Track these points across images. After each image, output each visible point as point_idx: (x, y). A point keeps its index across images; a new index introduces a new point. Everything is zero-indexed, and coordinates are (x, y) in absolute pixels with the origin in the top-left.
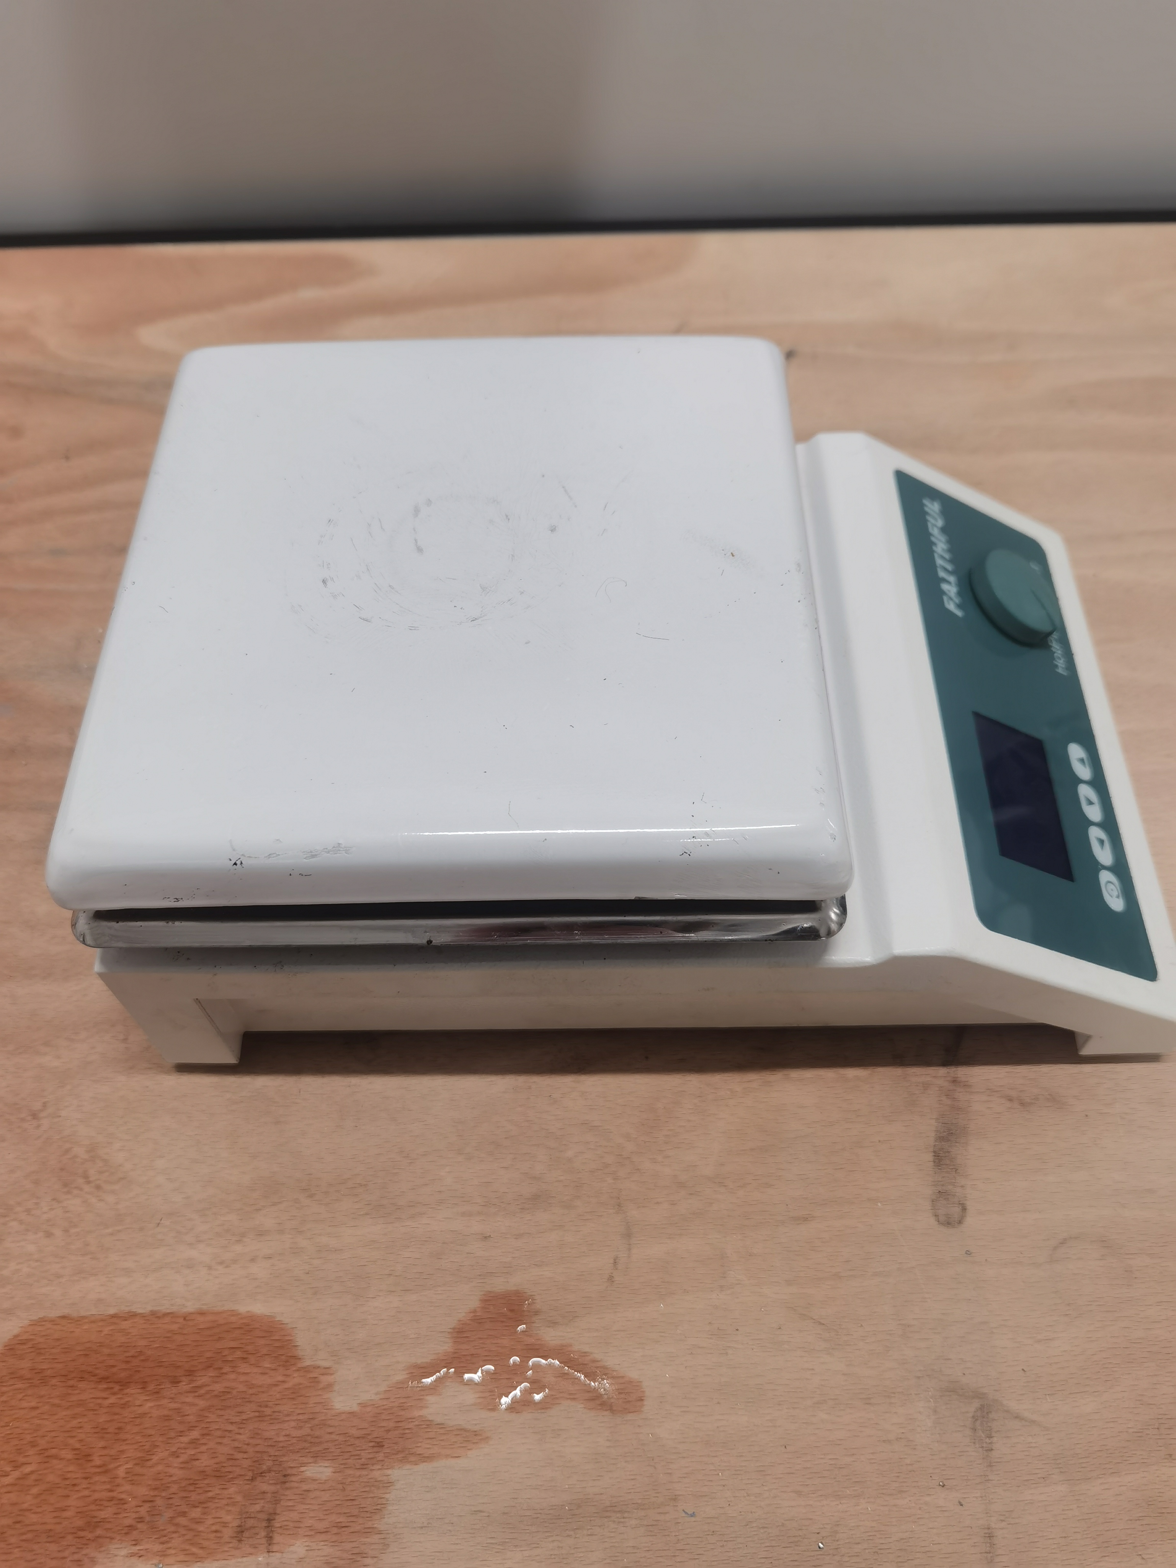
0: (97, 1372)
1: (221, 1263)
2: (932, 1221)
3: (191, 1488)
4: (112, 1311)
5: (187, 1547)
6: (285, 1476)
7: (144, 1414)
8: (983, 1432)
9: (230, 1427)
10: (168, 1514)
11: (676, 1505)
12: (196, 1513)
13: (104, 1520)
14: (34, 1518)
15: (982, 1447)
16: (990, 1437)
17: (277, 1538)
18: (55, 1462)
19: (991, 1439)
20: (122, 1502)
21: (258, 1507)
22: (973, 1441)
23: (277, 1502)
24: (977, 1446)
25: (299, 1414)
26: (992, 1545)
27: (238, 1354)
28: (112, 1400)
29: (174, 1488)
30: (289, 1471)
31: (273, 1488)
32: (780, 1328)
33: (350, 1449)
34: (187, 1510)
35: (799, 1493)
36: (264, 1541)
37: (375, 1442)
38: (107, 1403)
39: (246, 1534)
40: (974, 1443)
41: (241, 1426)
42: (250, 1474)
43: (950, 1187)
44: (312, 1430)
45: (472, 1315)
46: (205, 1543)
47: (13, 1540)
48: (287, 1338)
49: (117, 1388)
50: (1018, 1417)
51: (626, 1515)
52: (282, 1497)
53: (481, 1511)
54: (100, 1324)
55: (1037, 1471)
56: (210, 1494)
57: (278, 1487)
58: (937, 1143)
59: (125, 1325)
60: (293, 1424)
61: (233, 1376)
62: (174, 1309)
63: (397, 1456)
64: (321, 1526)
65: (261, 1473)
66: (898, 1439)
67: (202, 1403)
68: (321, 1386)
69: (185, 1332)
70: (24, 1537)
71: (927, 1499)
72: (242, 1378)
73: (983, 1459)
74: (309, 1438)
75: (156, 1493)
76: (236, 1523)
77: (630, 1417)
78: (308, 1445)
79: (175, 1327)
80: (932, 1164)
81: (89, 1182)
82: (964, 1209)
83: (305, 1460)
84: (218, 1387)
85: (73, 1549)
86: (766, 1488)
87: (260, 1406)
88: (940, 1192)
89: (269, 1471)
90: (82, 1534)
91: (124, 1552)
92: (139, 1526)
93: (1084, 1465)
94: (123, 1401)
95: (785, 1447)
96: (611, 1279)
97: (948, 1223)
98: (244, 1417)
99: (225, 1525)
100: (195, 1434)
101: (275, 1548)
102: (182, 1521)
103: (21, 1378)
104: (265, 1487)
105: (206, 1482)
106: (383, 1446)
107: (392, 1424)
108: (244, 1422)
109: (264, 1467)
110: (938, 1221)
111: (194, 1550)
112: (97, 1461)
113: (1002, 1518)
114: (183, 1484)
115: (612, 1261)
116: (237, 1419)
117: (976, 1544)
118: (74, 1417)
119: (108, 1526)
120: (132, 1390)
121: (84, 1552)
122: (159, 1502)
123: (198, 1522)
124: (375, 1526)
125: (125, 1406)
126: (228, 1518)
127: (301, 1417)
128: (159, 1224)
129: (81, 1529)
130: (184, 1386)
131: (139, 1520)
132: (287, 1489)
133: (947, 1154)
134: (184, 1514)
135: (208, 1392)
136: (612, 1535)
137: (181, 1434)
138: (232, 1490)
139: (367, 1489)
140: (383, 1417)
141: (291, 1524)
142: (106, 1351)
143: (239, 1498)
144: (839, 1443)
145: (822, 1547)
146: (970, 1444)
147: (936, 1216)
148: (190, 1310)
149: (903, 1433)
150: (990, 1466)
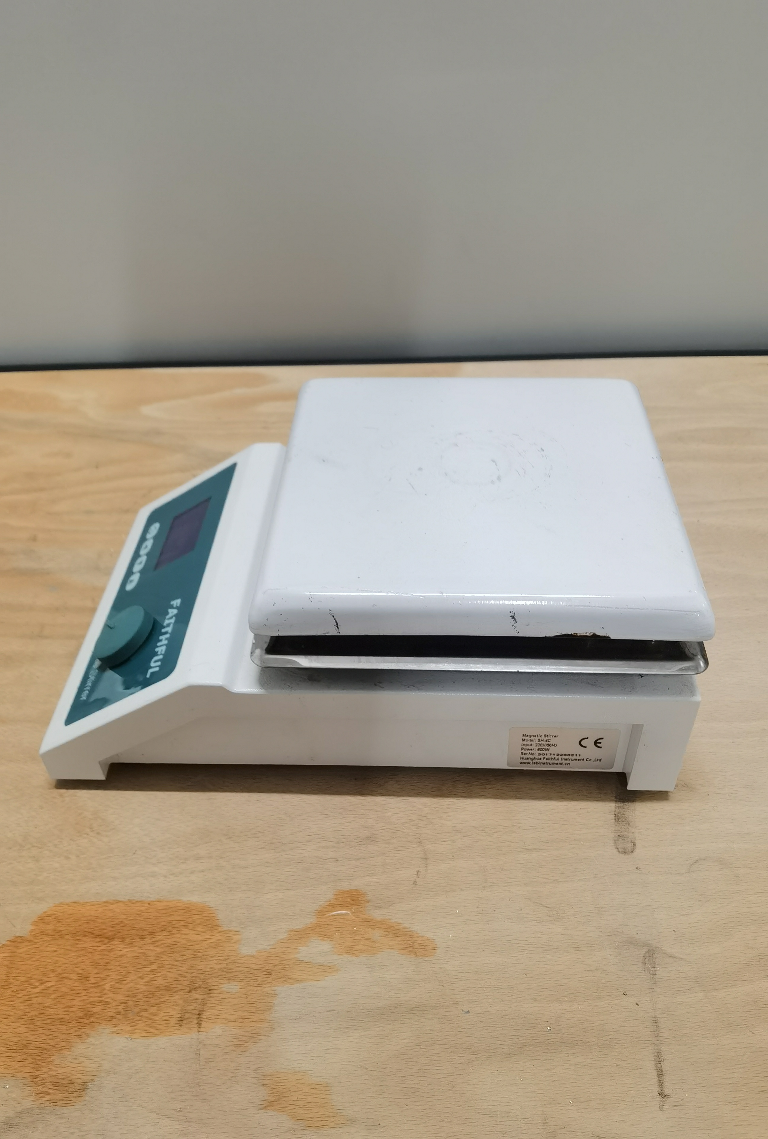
0: (95, 932)
1: (171, 875)
2: (615, 851)
3: (151, 996)
4: (104, 900)
5: (148, 1029)
6: (210, 990)
7: (121, 956)
8: (650, 965)
9: (176, 963)
10: (137, 1010)
11: (457, 1006)
12: (153, 1010)
13: (95, 1013)
14: (52, 1011)
15: (650, 973)
17: (204, 1024)
18: (66, 980)
19: (655, 968)
20: (107, 1003)
21: (192, 1007)
22: (644, 970)
23: (204, 1004)
24: (647, 972)
25: (219, 956)
26: (657, 1027)
27: (182, 923)
28: (103, 947)
29: (140, 996)
30: (212, 988)
31: (202, 997)
32: (521, 910)
33: (250, 976)
34: (148, 1008)
35: (535, 1000)
36: (196, 1026)
37: (266, 972)
38: (99, 949)
39: (184, 1022)
40: (644, 971)
41: (184, 962)
42: (188, 989)
43: (626, 833)
44: (227, 965)
45: (328, 903)
46: (160, 1027)
47: (38, 1023)
48: (212, 915)
49: (106, 941)
50: (671, 956)
51: (425, 1012)
52: (208, 1002)
53: (333, 1010)
54: (97, 906)
55: (684, 986)
56: (162, 1000)
57: (205, 996)
58: (617, 810)
59: (111, 907)
60: (215, 962)
61: (178, 935)
62: (143, 899)
63: (280, 980)
64: (232, 1018)
65: (195, 988)
66: (596, 969)
67: (158, 950)
68: (233, 941)
69: (149, 911)
70: (45, 1022)
71: (616, 1002)
72: (184, 936)
73: (651, 979)
74: (225, 969)
75: (128, 998)
76: (180, 1015)
77: (427, 958)
78: (225, 973)
79: (143, 908)
80: (614, 821)
81: (93, 831)
82: (634, 845)
83: (222, 981)
84: (169, 941)
85: (76, 1029)
86: (513, 997)
87: (195, 952)
88: (619, 835)
89: (200, 987)
90: (82, 1020)
91: (107, 1031)
92: (118, 1016)
93: (713, 982)
94: (110, 948)
95: (526, 974)
96: (415, 883)
97: (624, 852)
98: (185, 957)
99: (171, 1016)
100: (154, 967)
101: (202, 1029)
102: (144, 1014)
103: (47, 935)
104: (197, 996)
105: (160, 993)
106: (272, 974)
107: (277, 962)
108: (185, 960)
109: (197, 985)
110: (619, 852)
111: (152, 1030)
112: (93, 980)
113: (664, 1012)
114: (146, 993)
115: (416, 873)
116: (180, 959)
117: (647, 1027)
118: (79, 957)
119: (98, 1016)
120: (116, 942)
121: (83, 1030)
122: (130, 1003)
123: (155, 1015)
124: (266, 1018)
125: (110, 951)
126: (173, 1013)
127: (220, 958)
128: (134, 853)
129: (81, 1018)
130: (148, 940)
131: (118, 1013)
132: (211, 997)
133: (623, 816)
134: (146, 1010)
135: (162, 944)
136: (417, 1023)
137: (145, 966)
138: (177, 997)
139: (261, 998)
140: (272, 958)
141: (213, 1017)
142: (100, 921)
143: (181, 1002)
144: (560, 972)
145: (550, 1030)
146: (642, 971)
147: (617, 849)
148: (152, 899)
149: (600, 966)
150: (655, 983)
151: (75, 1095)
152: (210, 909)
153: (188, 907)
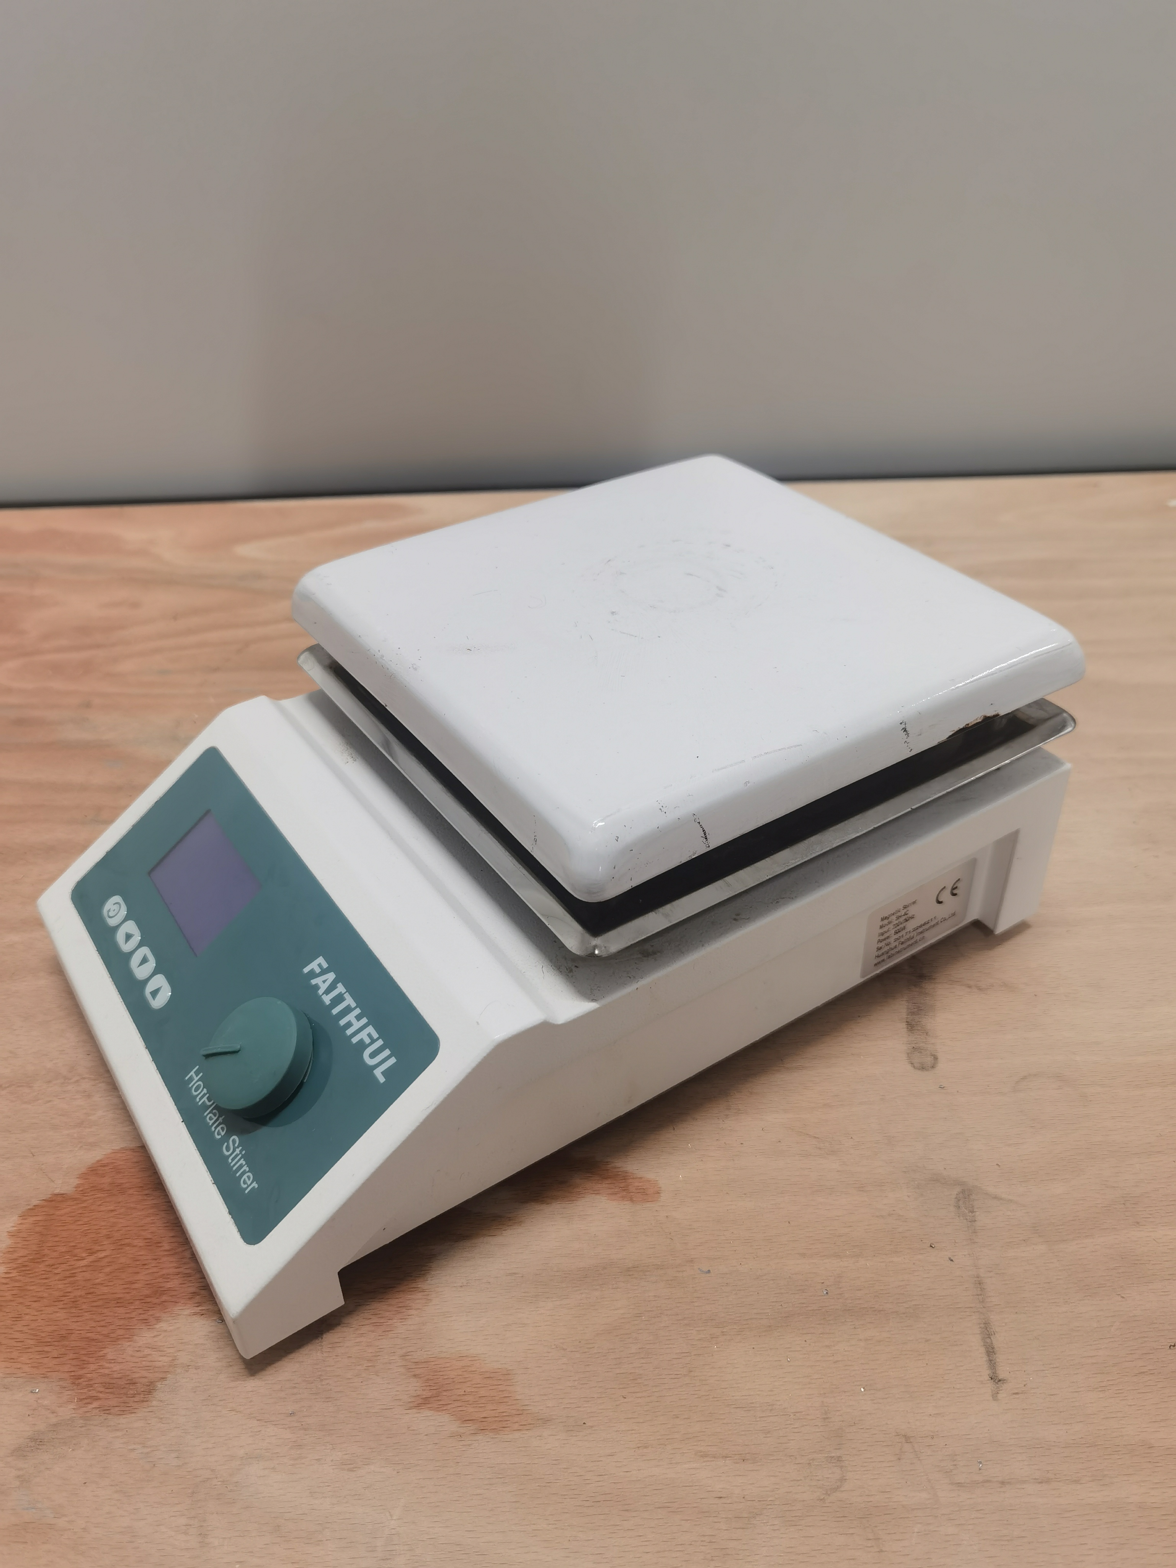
2: (909, 1067)
8: (966, 1209)
11: (692, 1265)
13: (169, 1289)
14: (105, 1290)
15: (967, 1219)
16: (972, 1212)
18: (127, 1248)
19: (974, 1213)
24: (962, 1218)
26: (982, 1289)
32: (780, 1142)
35: (803, 1255)
40: (959, 1216)
43: (922, 1045)
47: (84, 1307)
50: (996, 1198)
51: (647, 1273)
53: (515, 1274)
55: (1018, 1236)
58: (909, 1017)
66: (890, 1215)
70: (95, 1304)
71: (921, 1256)
73: (968, 1227)
77: (648, 1205)
80: (906, 1030)
82: (936, 1058)
85: (140, 1311)
86: (773, 1251)
88: (914, 1047)
90: (149, 1300)
91: (187, 1312)
93: (1060, 1231)
95: (789, 1222)
97: (923, 1068)
103: (102, 1190)
110: (914, 1067)
113: (990, 1270)
117: (967, 1289)
121: (151, 1313)
124: (420, 1286)
129: (147, 1296)
133: (918, 1023)
136: (636, 1288)
144: (837, 1218)
145: (827, 1293)
146: (956, 1217)
147: (912, 1064)
149: (894, 1210)
150: (974, 1232)
151: (136, 1399)
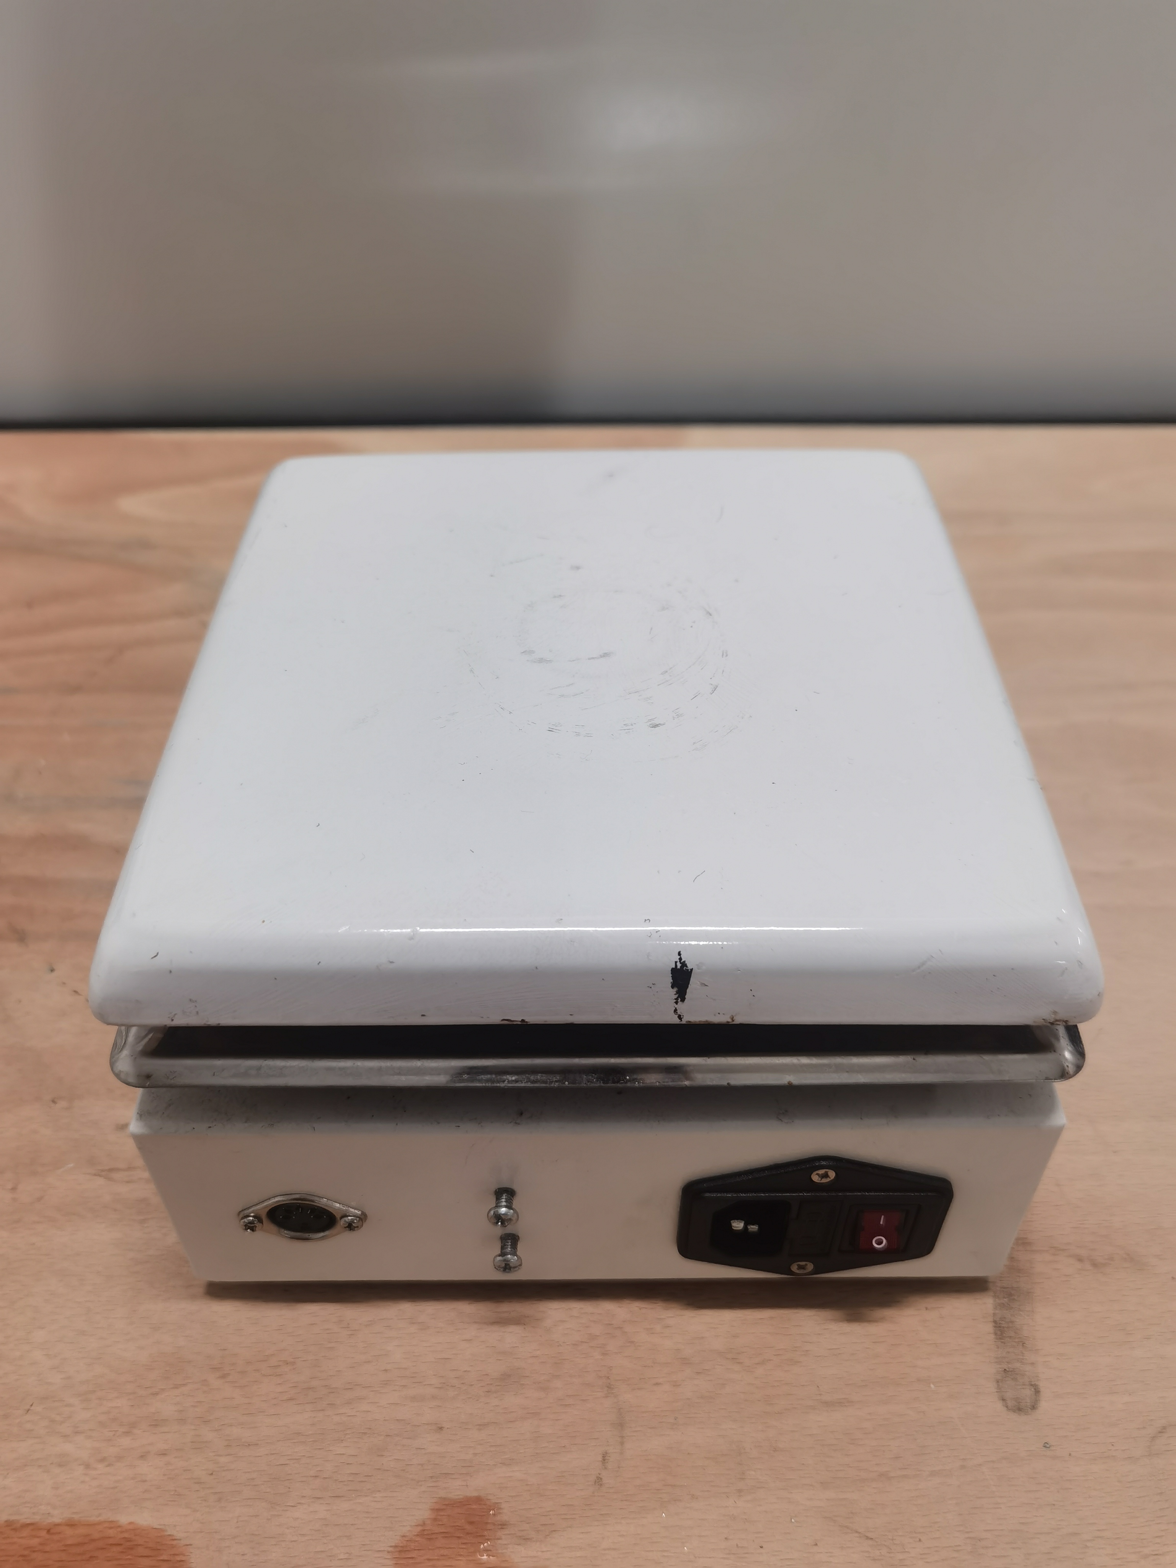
1: (102, 1460)
2: (999, 1405)
32: (816, 1545)
43: (1017, 1365)
45: (420, 1528)
48: (178, 1558)
58: (997, 1312)
62: (37, 1518)
69: (47, 1549)
79: (35, 1542)
80: (992, 1336)
82: (1037, 1392)
88: (1005, 1370)
96: (599, 1481)
97: (1019, 1409)
110: (1007, 1407)
115: (600, 1458)
128: (28, 1410)
133: (1010, 1325)
147: (1003, 1400)
148: (57, 1520)
152: (174, 1542)
153: (129, 1540)
